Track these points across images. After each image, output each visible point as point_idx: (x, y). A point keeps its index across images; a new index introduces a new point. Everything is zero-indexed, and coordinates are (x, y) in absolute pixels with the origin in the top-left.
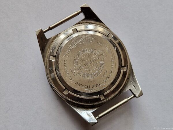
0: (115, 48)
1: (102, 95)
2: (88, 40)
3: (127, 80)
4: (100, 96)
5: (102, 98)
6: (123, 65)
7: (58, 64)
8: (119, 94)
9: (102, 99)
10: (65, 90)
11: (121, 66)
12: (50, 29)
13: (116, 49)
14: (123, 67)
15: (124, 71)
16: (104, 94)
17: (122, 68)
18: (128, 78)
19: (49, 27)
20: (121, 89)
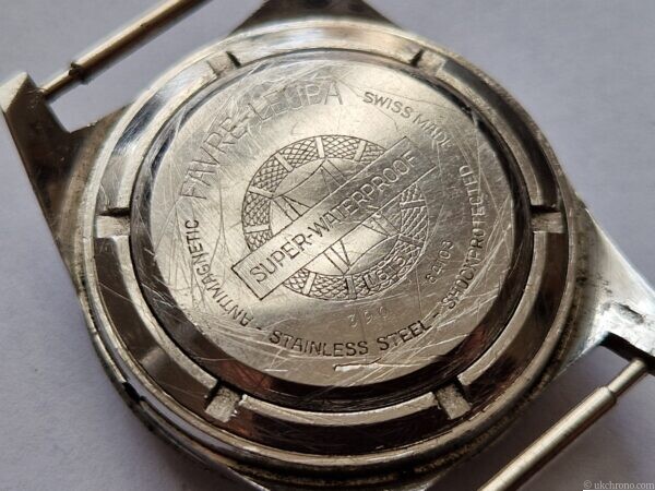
0: (470, 116)
1: (451, 391)
2: (305, 97)
3: (581, 290)
4: (436, 398)
5: (455, 406)
6: (537, 201)
7: (150, 247)
8: (546, 377)
9: (452, 416)
10: (214, 393)
11: (526, 209)
12: (80, 74)
13: (475, 119)
14: (537, 211)
15: (550, 235)
16: (461, 377)
17: (534, 221)
18: (584, 279)
19: (73, 65)
20: (558, 345)
